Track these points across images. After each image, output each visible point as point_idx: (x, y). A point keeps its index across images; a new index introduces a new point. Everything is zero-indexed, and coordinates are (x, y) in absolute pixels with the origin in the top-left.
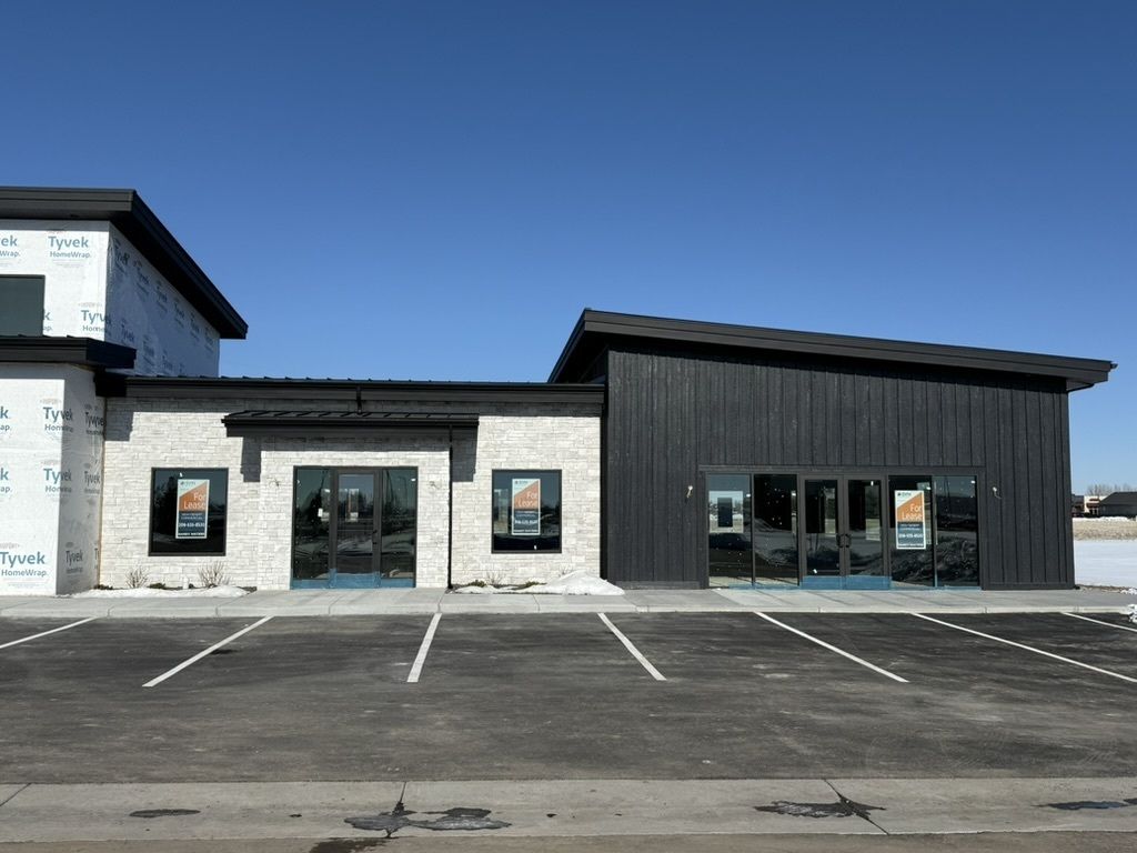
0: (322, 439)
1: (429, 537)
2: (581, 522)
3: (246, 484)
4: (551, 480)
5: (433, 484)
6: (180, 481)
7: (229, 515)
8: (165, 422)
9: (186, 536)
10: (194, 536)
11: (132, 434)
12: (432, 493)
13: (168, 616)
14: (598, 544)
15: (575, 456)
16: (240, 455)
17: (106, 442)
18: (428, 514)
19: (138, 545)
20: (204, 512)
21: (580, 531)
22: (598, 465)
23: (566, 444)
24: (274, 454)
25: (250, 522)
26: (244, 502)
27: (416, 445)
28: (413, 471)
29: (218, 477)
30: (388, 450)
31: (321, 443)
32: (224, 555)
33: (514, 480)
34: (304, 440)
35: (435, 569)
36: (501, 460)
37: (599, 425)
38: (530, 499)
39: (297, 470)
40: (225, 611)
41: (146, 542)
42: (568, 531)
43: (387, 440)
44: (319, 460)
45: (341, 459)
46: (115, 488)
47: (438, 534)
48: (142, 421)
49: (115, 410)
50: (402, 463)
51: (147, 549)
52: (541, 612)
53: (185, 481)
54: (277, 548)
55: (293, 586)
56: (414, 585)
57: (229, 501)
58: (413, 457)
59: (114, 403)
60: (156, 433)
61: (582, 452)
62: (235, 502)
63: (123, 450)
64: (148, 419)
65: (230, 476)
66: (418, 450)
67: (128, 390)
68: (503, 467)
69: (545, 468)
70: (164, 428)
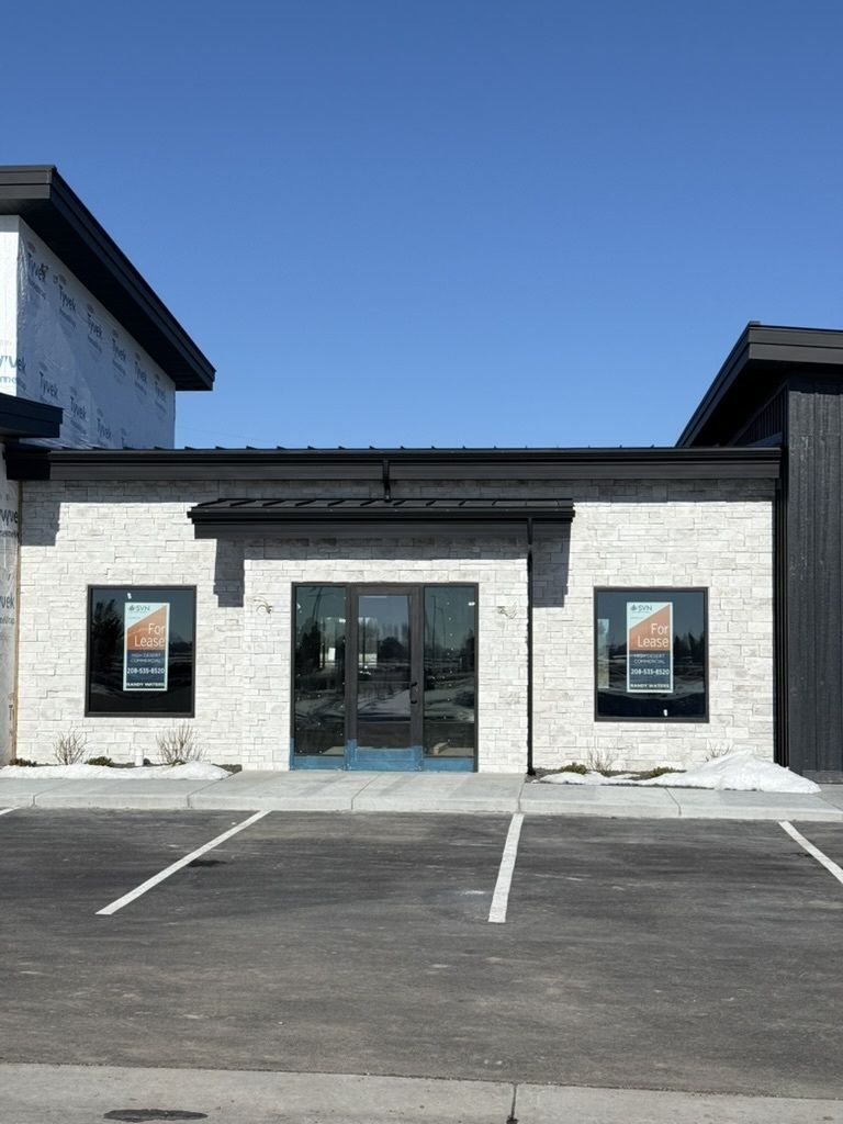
0: (333, 542)
1: (498, 695)
2: (741, 673)
3: (223, 610)
4: (691, 603)
5: (501, 610)
6: (128, 605)
7: (198, 656)
8: (105, 516)
9: (137, 687)
10: (150, 687)
11: (58, 535)
12: (502, 625)
13: (120, 807)
14: (770, 709)
15: (731, 566)
16: (213, 565)
17: (23, 548)
18: (495, 658)
19: (70, 700)
20: (163, 652)
21: (739, 688)
22: (770, 580)
23: (716, 546)
24: (263, 564)
25: (229, 667)
26: (219, 637)
27: (476, 550)
28: (472, 590)
29: (181, 599)
30: (431, 559)
31: (331, 547)
32: (193, 716)
33: (630, 605)
34: (306, 542)
35: (508, 745)
36: (607, 572)
37: (770, 515)
38: (656, 635)
39: (296, 587)
40: (202, 801)
41: (81, 695)
42: (719, 688)
43: (431, 541)
44: (329, 572)
45: (361, 572)
46: (36, 616)
47: (510, 689)
48: (73, 515)
49: (34, 501)
50: (454, 578)
51: (82, 706)
52: (684, 816)
53: (135, 604)
54: (269, 707)
55: (294, 765)
56: (475, 769)
57: (198, 635)
58: (469, 567)
59: (34, 489)
60: (94, 533)
61: (742, 559)
62: (207, 636)
63: (46, 559)
64: (82, 513)
65: (199, 597)
66: (478, 557)
67: (52, 469)
68: (613, 583)
69: (680, 585)
70: (103, 526)
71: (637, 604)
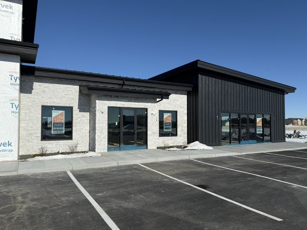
1: (151, 132)
2: (182, 127)
3: (80, 113)
4: (174, 114)
5: (152, 114)
8: (47, 87)
9: (56, 132)
10: (59, 132)
11: (33, 91)
12: (152, 117)
16: (78, 101)
17: (21, 94)
18: (151, 124)
19: (36, 137)
20: (63, 123)
21: (182, 130)
22: (186, 110)
23: (178, 103)
27: (147, 101)
28: (146, 109)
29: (69, 110)
30: (138, 102)
31: (117, 98)
32: (72, 139)
33: (164, 114)
35: (153, 143)
36: (161, 107)
37: (186, 98)
38: (169, 120)
39: (109, 108)
41: (40, 135)
42: (179, 129)
45: (124, 104)
46: (25, 113)
47: (154, 131)
48: (37, 85)
49: (25, 81)
50: (143, 107)
51: (40, 138)
53: (55, 111)
54: (102, 137)
56: (147, 148)
58: (146, 105)
61: (182, 106)
64: (40, 86)
65: (74, 110)
69: (173, 110)
70: (46, 90)
71: (166, 114)
